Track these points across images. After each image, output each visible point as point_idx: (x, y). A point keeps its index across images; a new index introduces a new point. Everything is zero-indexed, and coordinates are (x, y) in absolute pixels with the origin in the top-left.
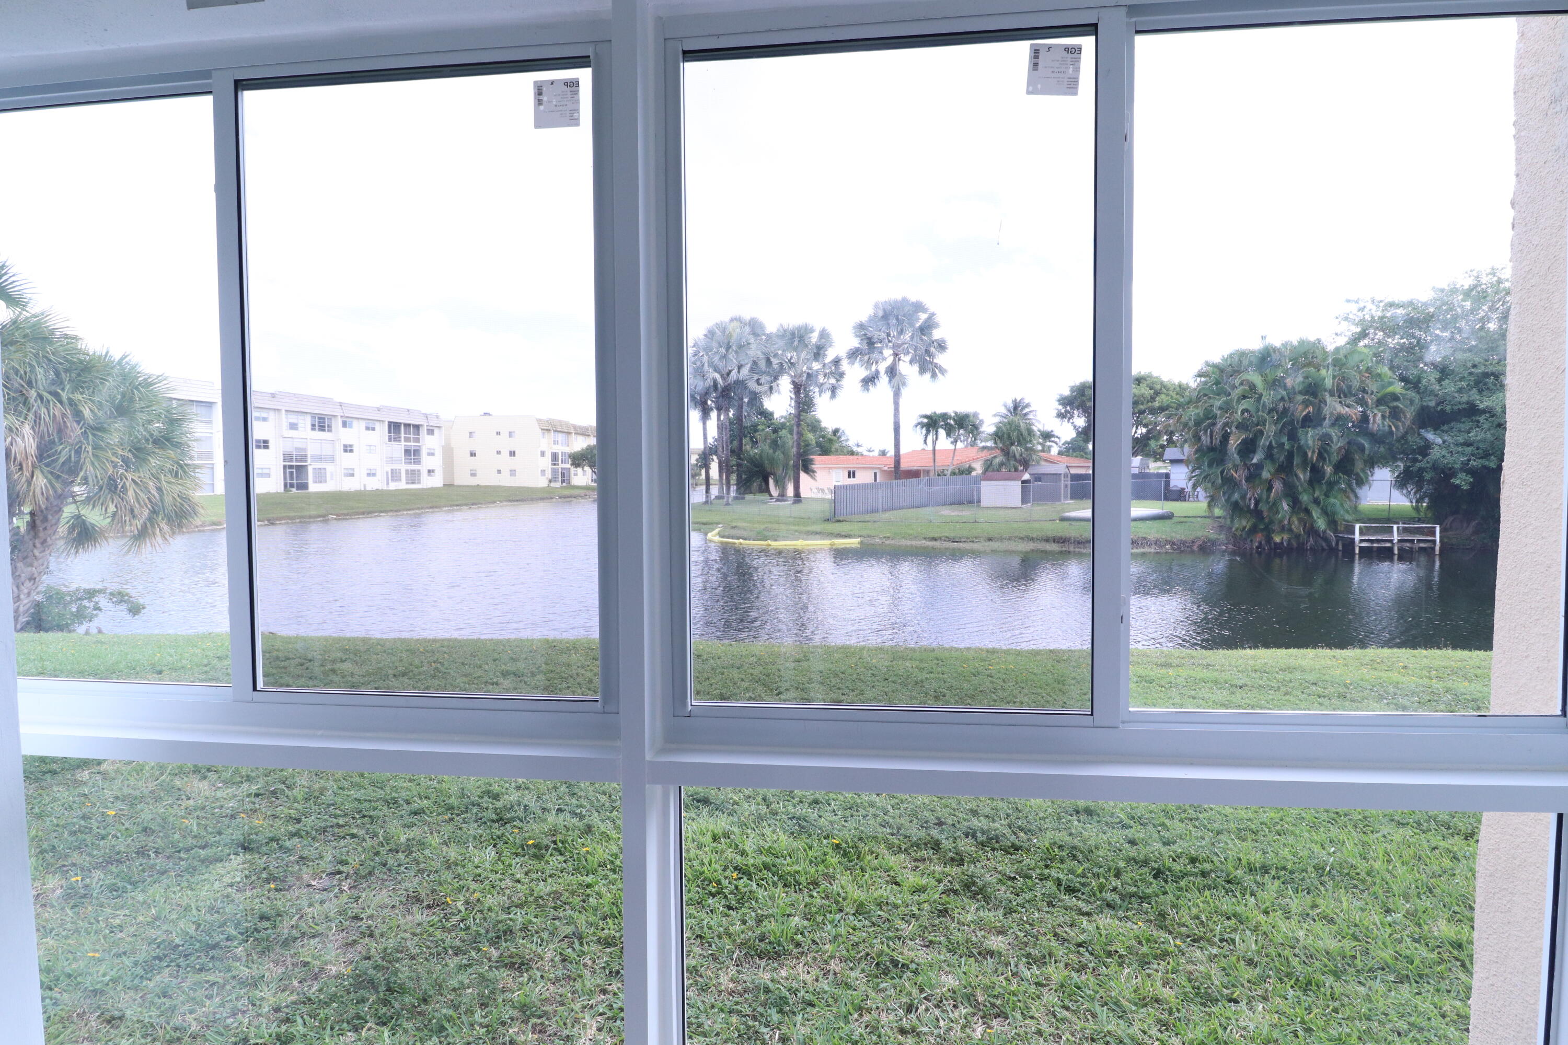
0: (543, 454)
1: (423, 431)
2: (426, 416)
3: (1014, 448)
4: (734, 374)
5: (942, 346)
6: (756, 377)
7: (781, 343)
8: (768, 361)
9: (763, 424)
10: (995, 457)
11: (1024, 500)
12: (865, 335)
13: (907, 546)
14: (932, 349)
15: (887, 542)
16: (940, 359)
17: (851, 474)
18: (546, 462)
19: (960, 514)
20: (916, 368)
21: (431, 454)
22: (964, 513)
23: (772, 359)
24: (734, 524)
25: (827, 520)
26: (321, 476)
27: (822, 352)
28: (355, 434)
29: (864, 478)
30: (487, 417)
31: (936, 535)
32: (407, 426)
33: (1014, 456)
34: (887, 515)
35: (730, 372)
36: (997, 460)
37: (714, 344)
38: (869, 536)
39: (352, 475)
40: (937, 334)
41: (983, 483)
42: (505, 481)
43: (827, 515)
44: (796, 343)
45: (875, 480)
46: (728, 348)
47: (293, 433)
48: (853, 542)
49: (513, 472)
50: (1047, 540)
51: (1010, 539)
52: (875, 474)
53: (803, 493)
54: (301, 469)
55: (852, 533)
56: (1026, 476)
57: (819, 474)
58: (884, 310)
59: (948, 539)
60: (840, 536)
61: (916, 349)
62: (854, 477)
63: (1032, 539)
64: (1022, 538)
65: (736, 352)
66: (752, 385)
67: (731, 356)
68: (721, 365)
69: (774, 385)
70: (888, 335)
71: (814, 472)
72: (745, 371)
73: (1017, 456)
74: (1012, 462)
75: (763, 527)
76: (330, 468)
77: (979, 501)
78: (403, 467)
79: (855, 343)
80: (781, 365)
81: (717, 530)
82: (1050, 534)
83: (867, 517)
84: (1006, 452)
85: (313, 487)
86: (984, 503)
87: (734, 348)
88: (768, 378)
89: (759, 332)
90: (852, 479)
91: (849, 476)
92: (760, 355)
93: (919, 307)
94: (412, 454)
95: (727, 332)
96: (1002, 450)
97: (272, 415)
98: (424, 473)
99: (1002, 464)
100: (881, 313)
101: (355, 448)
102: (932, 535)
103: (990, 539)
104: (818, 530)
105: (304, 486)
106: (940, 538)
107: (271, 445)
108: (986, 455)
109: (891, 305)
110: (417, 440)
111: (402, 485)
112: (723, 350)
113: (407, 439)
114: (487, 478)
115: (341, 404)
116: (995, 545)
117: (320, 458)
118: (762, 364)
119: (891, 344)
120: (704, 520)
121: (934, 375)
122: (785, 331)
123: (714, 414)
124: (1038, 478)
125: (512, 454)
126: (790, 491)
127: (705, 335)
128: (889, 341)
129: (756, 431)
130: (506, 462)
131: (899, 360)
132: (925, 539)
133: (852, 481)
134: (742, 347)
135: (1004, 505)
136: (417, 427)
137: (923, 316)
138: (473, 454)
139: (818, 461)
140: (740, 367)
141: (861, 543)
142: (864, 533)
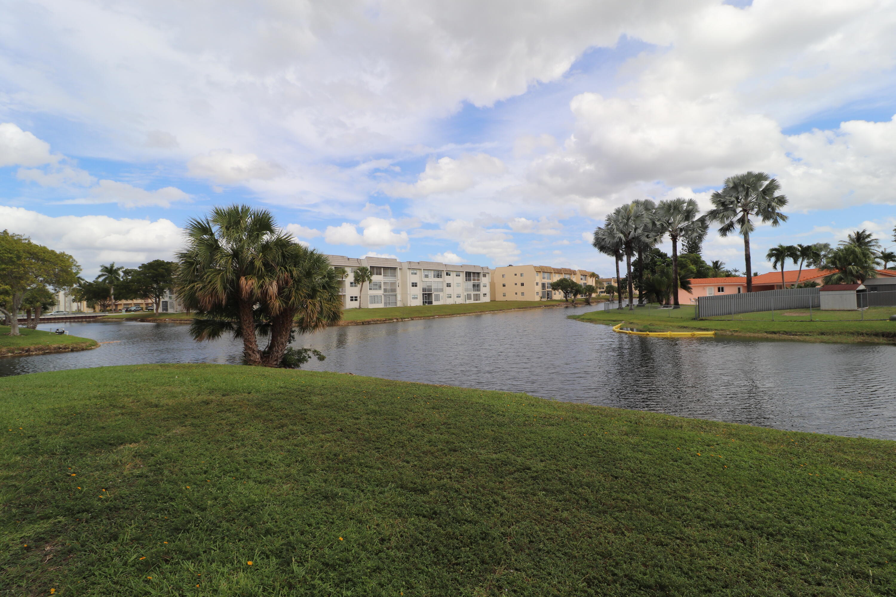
0: (537, 284)
1: (481, 275)
2: (482, 268)
3: (850, 267)
4: (632, 233)
5: (782, 201)
6: (646, 234)
7: (662, 212)
8: (654, 224)
9: (660, 261)
10: (834, 274)
11: (859, 305)
12: (720, 201)
13: (750, 337)
14: (773, 204)
15: (736, 334)
16: (782, 210)
17: (721, 289)
18: (539, 288)
19: (801, 315)
20: (760, 218)
21: (485, 286)
22: (804, 314)
23: (656, 222)
24: (631, 321)
25: (694, 319)
26: (437, 299)
27: (691, 214)
28: (452, 279)
29: (729, 291)
30: (511, 267)
31: (776, 330)
32: (474, 273)
33: (851, 273)
34: (740, 316)
35: (630, 232)
36: (836, 277)
37: (620, 218)
38: (722, 330)
39: (451, 297)
40: (777, 194)
41: (821, 293)
42: (519, 298)
43: (693, 316)
44: (672, 211)
45: (739, 291)
46: (628, 219)
47: (426, 279)
48: (710, 334)
49: (523, 294)
50: (876, 335)
51: (841, 333)
52: (739, 289)
53: (681, 302)
54: (430, 295)
55: (709, 328)
56: (862, 287)
57: (693, 291)
58: (734, 183)
59: (786, 333)
60: (700, 329)
61: (759, 205)
62: (723, 291)
63: (862, 334)
64: (852, 334)
65: (634, 221)
66: (644, 239)
67: (631, 223)
68: (624, 229)
69: (658, 238)
70: (737, 198)
71: (690, 288)
72: (639, 231)
73: (854, 272)
74: (850, 278)
75: (649, 323)
76: (441, 294)
77: (819, 306)
78: (472, 293)
79: (713, 207)
80: (662, 225)
81: (619, 325)
82: (879, 330)
83: (723, 318)
84: (843, 270)
85: (435, 303)
86: (823, 307)
87: (632, 218)
88: (654, 234)
89: (649, 207)
90: (721, 292)
91: (719, 291)
92: (648, 220)
93: (761, 177)
94: (476, 287)
95: (628, 210)
96: (841, 269)
97: (418, 272)
98: (482, 295)
99: (840, 279)
100: (731, 185)
101: (452, 285)
102: (772, 330)
103: (822, 334)
104: (685, 325)
105: (431, 303)
106: (779, 332)
107: (418, 285)
108: (826, 273)
109: (739, 179)
110: (478, 280)
111: (472, 301)
112: (625, 221)
113: (474, 280)
114: (511, 297)
115: (446, 265)
116: (825, 338)
117: (437, 290)
118: (650, 226)
119: (740, 204)
120: (614, 319)
121: (775, 222)
122: (664, 204)
123: (625, 258)
124: (874, 288)
125: (522, 284)
126: (672, 302)
127: (614, 213)
128: (738, 202)
129: (655, 265)
130: (520, 289)
131: (748, 214)
132: (766, 332)
133: (721, 293)
134: (638, 217)
135: (842, 308)
136: (478, 273)
137: (766, 183)
138: (504, 286)
139: (694, 282)
140: (636, 229)
141: (715, 334)
142: (719, 328)
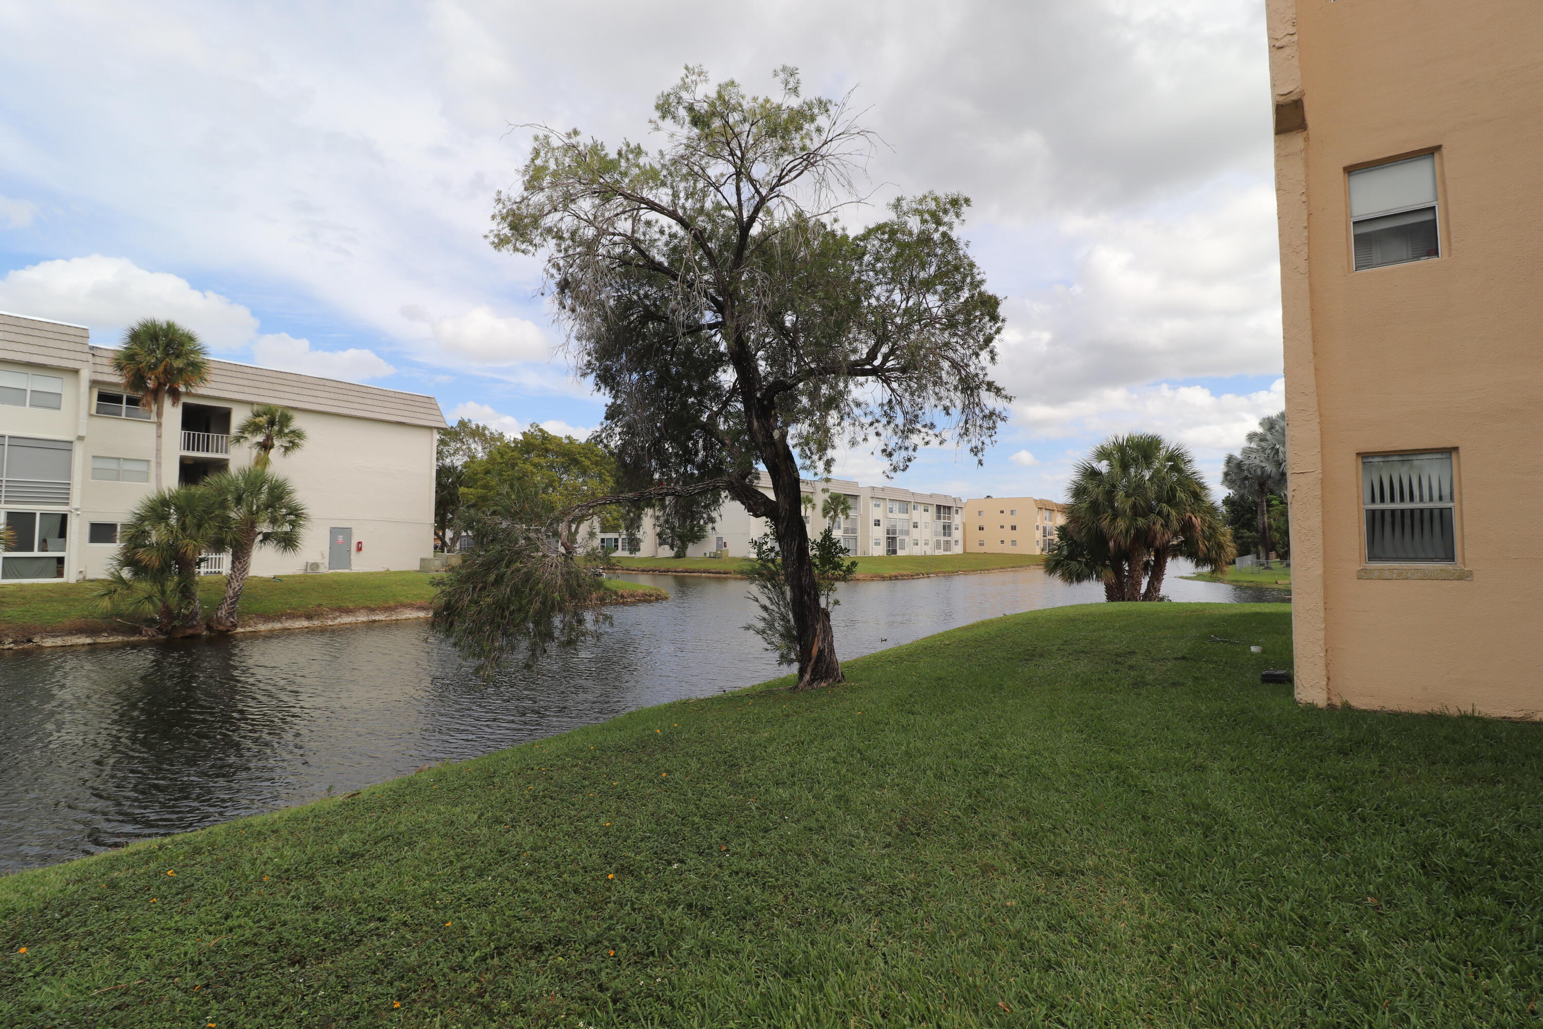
0: (1037, 529)
1: (953, 511)
2: (955, 499)
18: (1039, 534)
21: (956, 529)
26: (903, 548)
28: (918, 515)
30: (989, 499)
32: (944, 507)
39: (917, 544)
42: (1008, 549)
47: (890, 515)
49: (1014, 542)
54: (894, 539)
76: (907, 539)
78: (943, 539)
85: (900, 553)
94: (947, 529)
97: (882, 503)
98: (953, 543)
101: (919, 525)
105: (894, 552)
107: (881, 523)
110: (949, 518)
111: (940, 552)
113: (944, 518)
114: (993, 547)
115: (913, 494)
117: (902, 532)
125: (1014, 528)
130: (1008, 534)
136: (949, 508)
138: (981, 529)
